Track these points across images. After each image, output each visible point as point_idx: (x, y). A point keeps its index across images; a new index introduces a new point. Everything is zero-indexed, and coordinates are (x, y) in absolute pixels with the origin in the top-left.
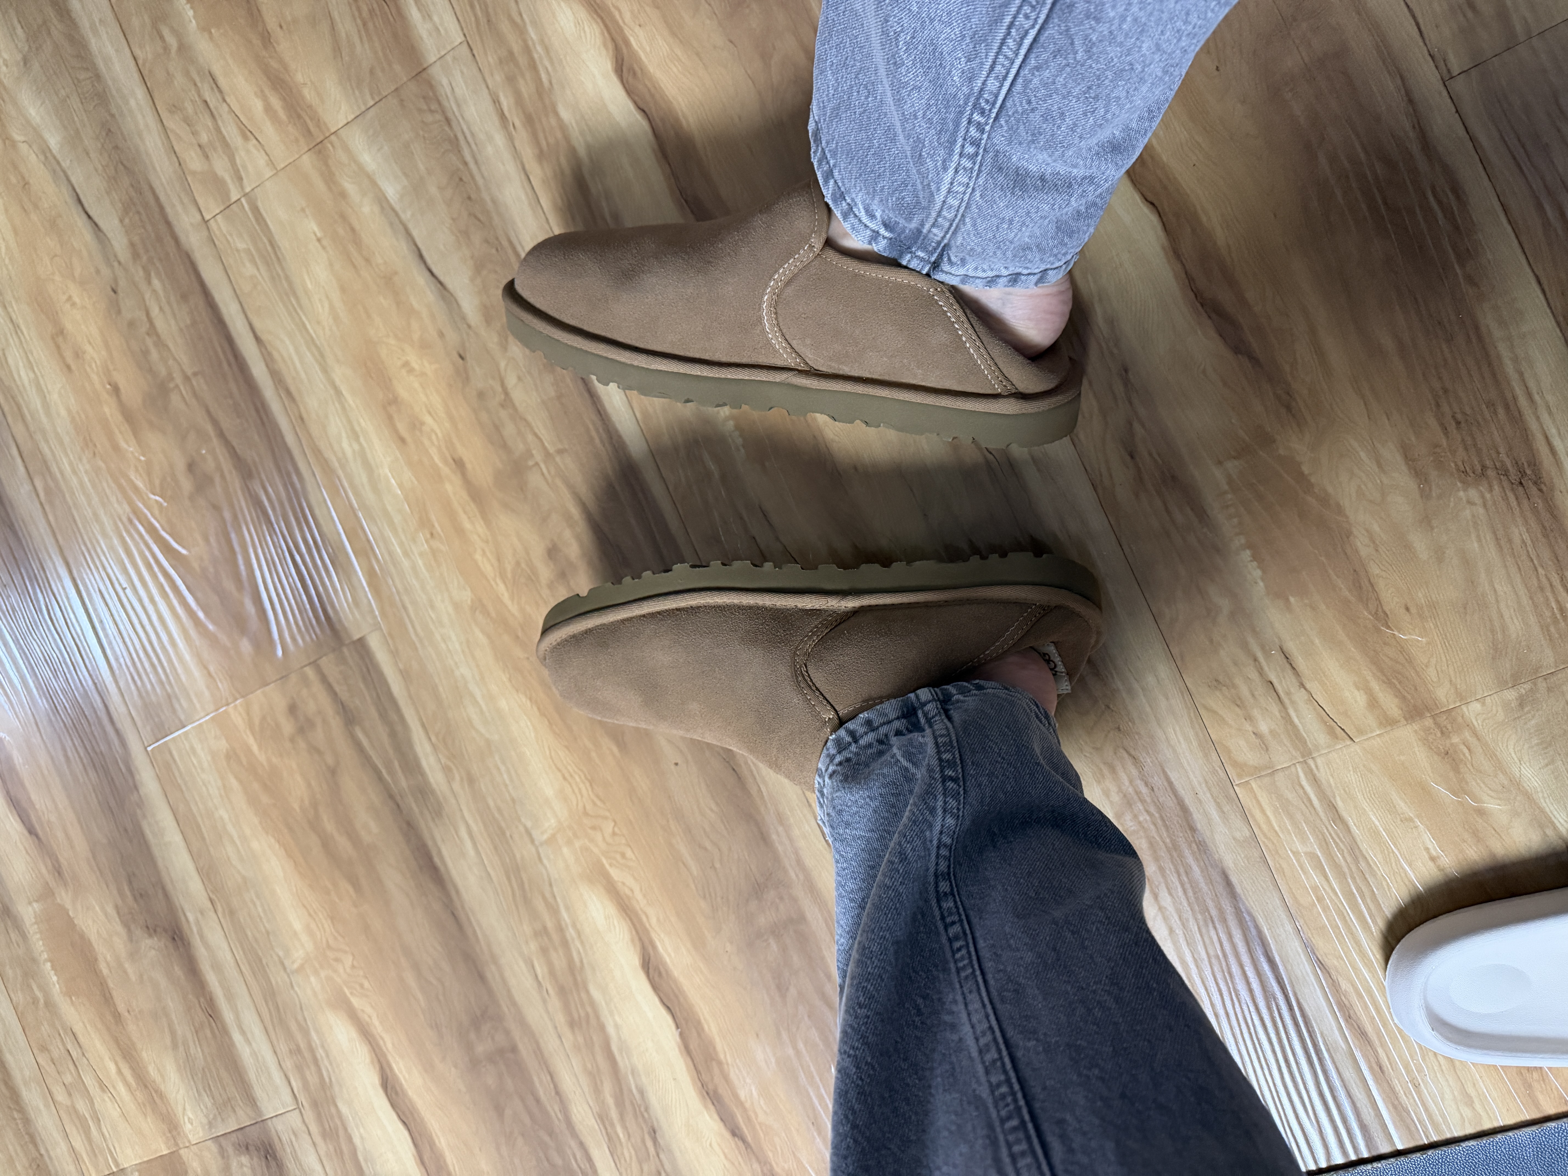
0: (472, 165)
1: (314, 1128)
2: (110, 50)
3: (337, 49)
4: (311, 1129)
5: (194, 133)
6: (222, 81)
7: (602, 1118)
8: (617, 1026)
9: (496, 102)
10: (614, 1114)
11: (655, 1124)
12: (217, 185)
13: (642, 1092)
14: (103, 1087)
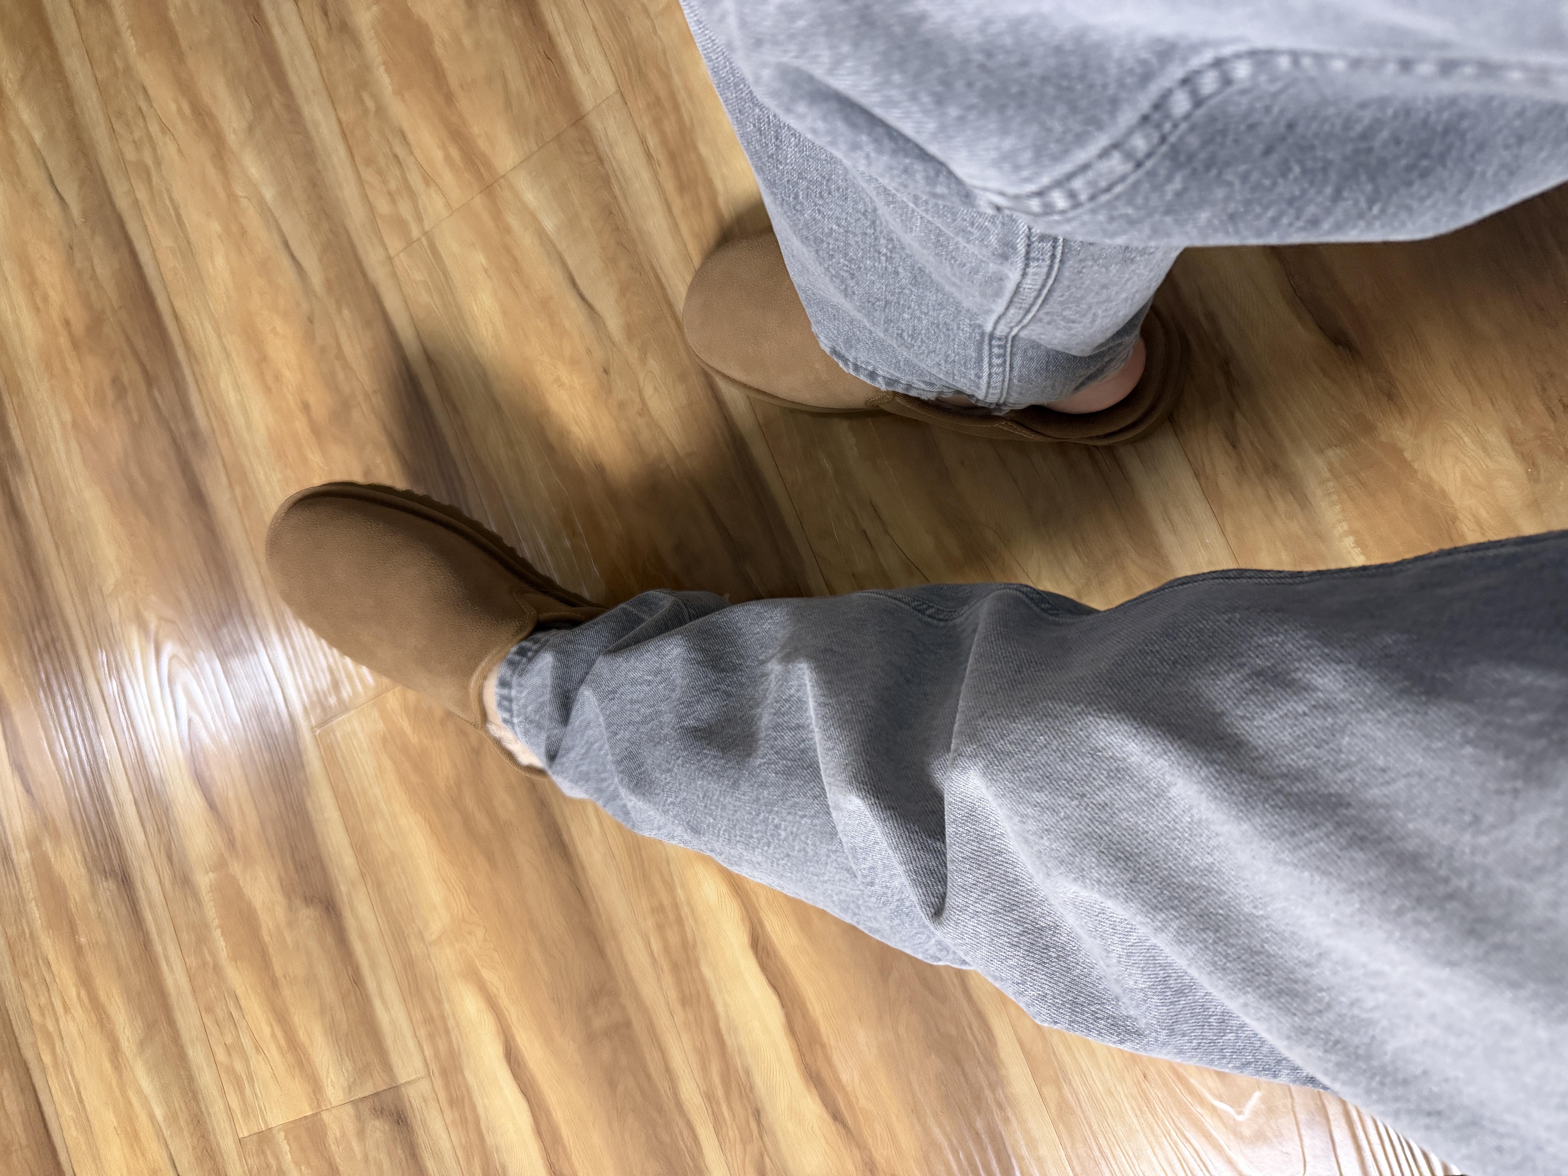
0: (621, 199)
1: (442, 1095)
2: (319, 116)
3: (508, 104)
4: (439, 1096)
5: (385, 182)
6: (411, 137)
7: (709, 1097)
8: (726, 1005)
9: (643, 142)
10: (720, 1093)
11: (759, 1105)
12: (401, 225)
13: (748, 1073)
14: (258, 1048)
